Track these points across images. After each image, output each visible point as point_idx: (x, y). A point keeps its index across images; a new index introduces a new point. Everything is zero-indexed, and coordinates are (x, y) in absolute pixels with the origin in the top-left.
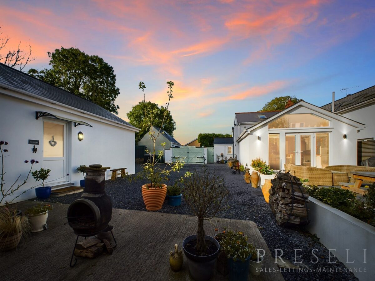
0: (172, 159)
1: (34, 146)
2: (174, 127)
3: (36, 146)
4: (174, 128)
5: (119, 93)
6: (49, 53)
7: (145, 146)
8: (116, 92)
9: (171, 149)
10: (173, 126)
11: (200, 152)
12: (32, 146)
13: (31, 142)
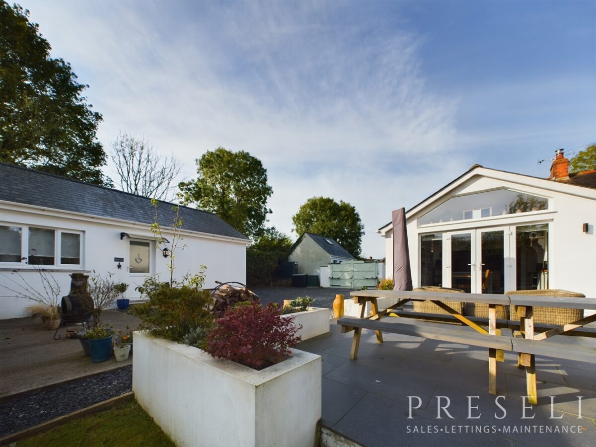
0: (330, 282)
1: (119, 263)
2: (362, 231)
3: (121, 263)
4: (361, 233)
5: (273, 193)
6: (197, 160)
7: (294, 262)
8: (267, 191)
9: (328, 265)
10: (359, 229)
11: (372, 269)
12: (117, 263)
13: (116, 259)
